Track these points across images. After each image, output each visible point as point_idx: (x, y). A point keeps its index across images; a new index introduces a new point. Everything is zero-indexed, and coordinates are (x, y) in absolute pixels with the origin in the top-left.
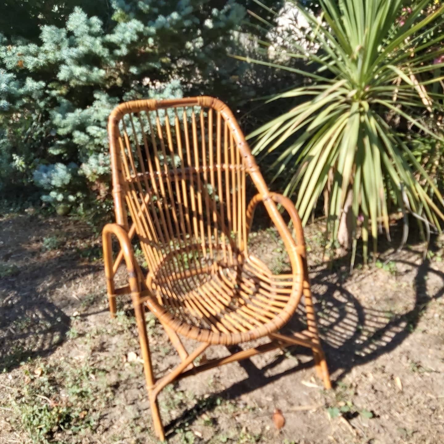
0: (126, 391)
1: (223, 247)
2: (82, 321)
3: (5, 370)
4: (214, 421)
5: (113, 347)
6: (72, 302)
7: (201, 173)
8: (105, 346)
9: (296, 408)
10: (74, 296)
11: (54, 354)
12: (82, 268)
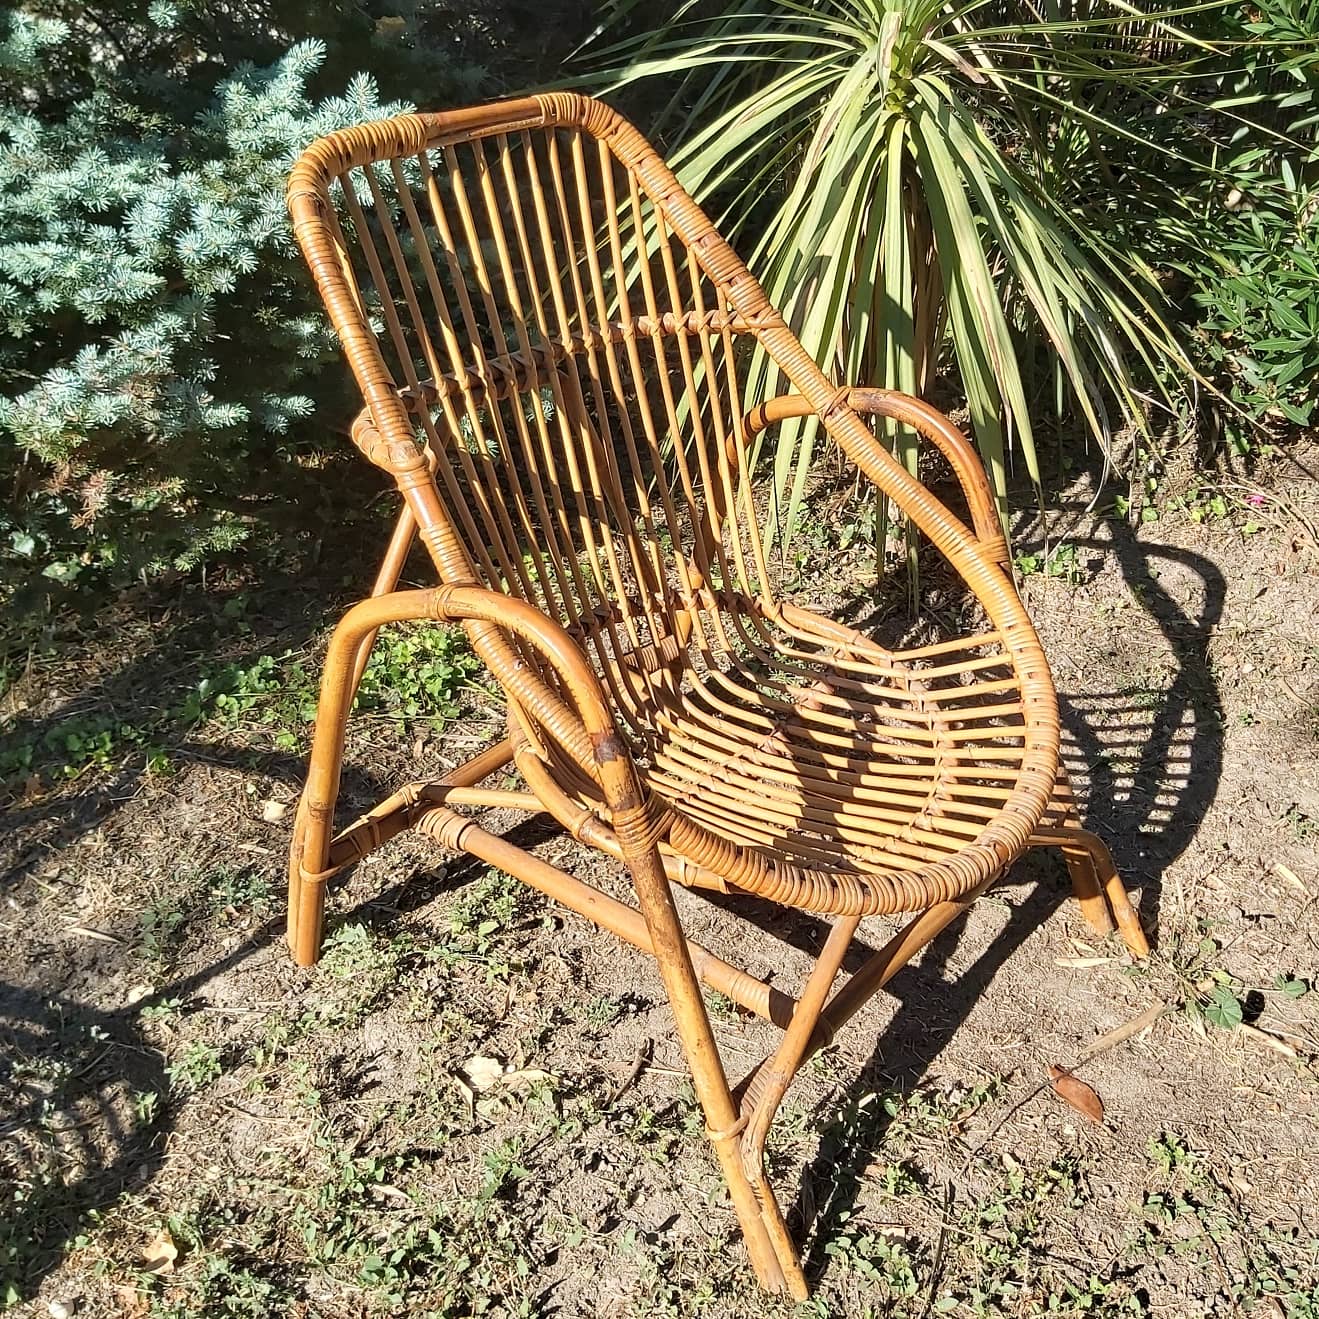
0: (555, 1193)
1: (686, 597)
2: (186, 1012)
3: (12, 1296)
4: (913, 1172)
5: (384, 1061)
6: (83, 955)
7: (581, 357)
8: (349, 1068)
9: (1097, 1043)
10: (76, 931)
11: (170, 1166)
12: (29, 818)
